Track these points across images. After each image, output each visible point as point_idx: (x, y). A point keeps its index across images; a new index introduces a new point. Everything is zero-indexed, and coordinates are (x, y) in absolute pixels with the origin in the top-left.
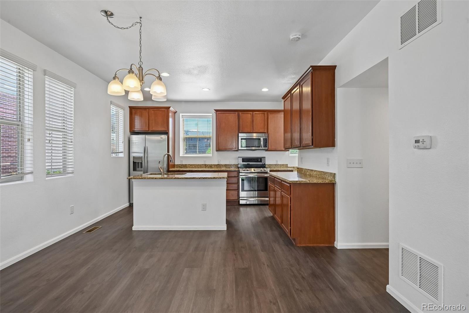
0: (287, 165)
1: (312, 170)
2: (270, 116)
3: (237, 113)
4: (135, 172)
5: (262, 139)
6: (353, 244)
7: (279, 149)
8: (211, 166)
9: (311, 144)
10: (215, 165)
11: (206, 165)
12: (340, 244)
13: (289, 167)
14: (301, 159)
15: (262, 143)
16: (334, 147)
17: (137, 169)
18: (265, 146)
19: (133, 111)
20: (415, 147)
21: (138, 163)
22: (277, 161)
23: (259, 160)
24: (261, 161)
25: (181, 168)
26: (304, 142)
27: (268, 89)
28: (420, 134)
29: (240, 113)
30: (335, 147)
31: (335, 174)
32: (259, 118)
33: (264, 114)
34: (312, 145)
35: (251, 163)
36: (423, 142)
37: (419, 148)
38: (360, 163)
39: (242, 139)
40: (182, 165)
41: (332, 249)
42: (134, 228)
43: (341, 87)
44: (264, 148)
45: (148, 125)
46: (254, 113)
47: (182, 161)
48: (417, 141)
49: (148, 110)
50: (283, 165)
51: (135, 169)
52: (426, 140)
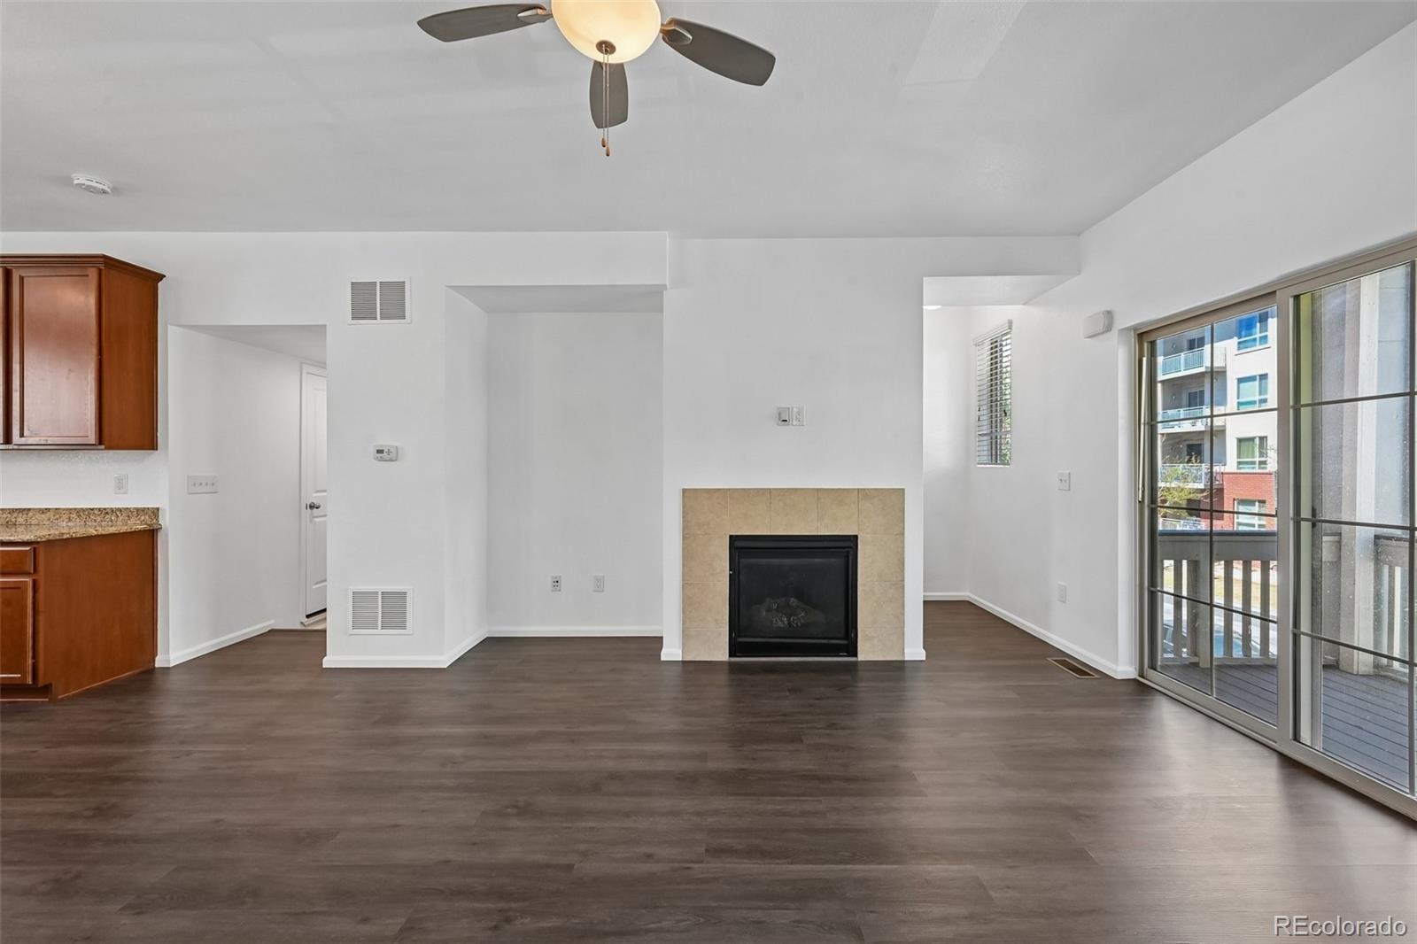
6: (199, 647)
12: (175, 653)
16: (153, 449)
20: (377, 459)
28: (385, 442)
30: (157, 449)
31: (157, 511)
34: (98, 442)
36: (389, 452)
37: (382, 460)
38: (213, 484)
41: (150, 672)
48: (380, 451)
52: (393, 450)
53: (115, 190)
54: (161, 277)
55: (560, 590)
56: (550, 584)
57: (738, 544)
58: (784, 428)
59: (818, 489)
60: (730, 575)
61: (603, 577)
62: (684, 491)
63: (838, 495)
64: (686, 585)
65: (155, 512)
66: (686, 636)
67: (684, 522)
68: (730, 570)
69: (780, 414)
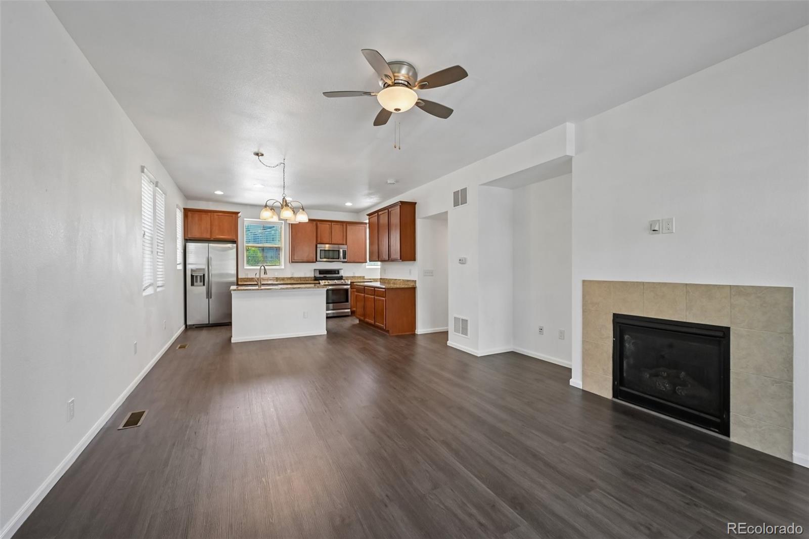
0: (364, 277)
1: (396, 280)
2: (349, 228)
3: (315, 223)
4: (193, 287)
5: (341, 251)
7: (357, 261)
8: (283, 279)
9: (399, 259)
10: (288, 279)
11: (277, 278)
12: (420, 330)
13: (366, 279)
14: (383, 270)
15: (341, 255)
17: (195, 284)
18: (344, 257)
19: (190, 214)
21: (197, 277)
22: (354, 273)
23: (337, 272)
24: (338, 273)
25: (246, 281)
26: (393, 256)
27: (351, 203)
28: (461, 256)
29: (318, 223)
30: (415, 261)
31: (416, 281)
32: (337, 230)
33: (343, 225)
34: (401, 259)
35: (328, 276)
36: (462, 260)
37: (460, 263)
38: (432, 273)
39: (320, 250)
40: (248, 278)
41: (414, 335)
42: (233, 340)
43: (420, 218)
44: (342, 260)
45: (209, 232)
46: (333, 223)
47: (247, 274)
48: (460, 260)
49: (209, 214)
50: (360, 277)
51: (192, 284)
52: (463, 259)
53: (397, 181)
54: (416, 203)
55: (543, 334)
56: (538, 330)
57: (618, 320)
58: (656, 236)
59: (686, 284)
60: (614, 340)
61: (564, 331)
62: (584, 281)
63: (708, 290)
64: (585, 342)
65: (415, 281)
66: (585, 375)
67: (583, 301)
68: (614, 338)
69: (651, 225)
